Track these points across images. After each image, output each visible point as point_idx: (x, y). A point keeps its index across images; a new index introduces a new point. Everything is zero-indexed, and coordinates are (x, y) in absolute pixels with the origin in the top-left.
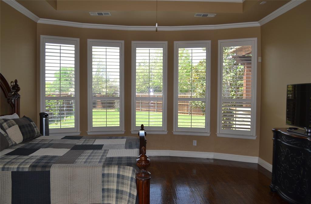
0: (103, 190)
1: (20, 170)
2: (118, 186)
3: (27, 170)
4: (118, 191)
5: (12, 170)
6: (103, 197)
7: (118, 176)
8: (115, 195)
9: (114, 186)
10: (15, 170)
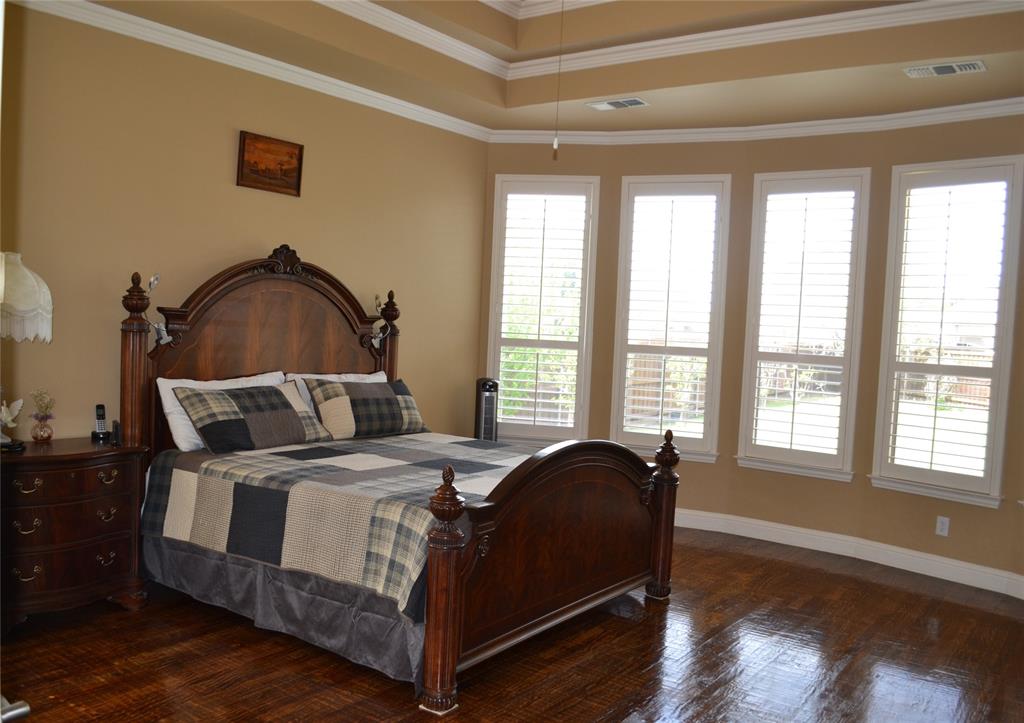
0: (369, 554)
1: (247, 482)
2: (394, 552)
3: (256, 484)
4: (392, 564)
5: (236, 480)
6: (366, 571)
7: (400, 526)
8: (384, 570)
9: (387, 552)
10: (240, 481)
